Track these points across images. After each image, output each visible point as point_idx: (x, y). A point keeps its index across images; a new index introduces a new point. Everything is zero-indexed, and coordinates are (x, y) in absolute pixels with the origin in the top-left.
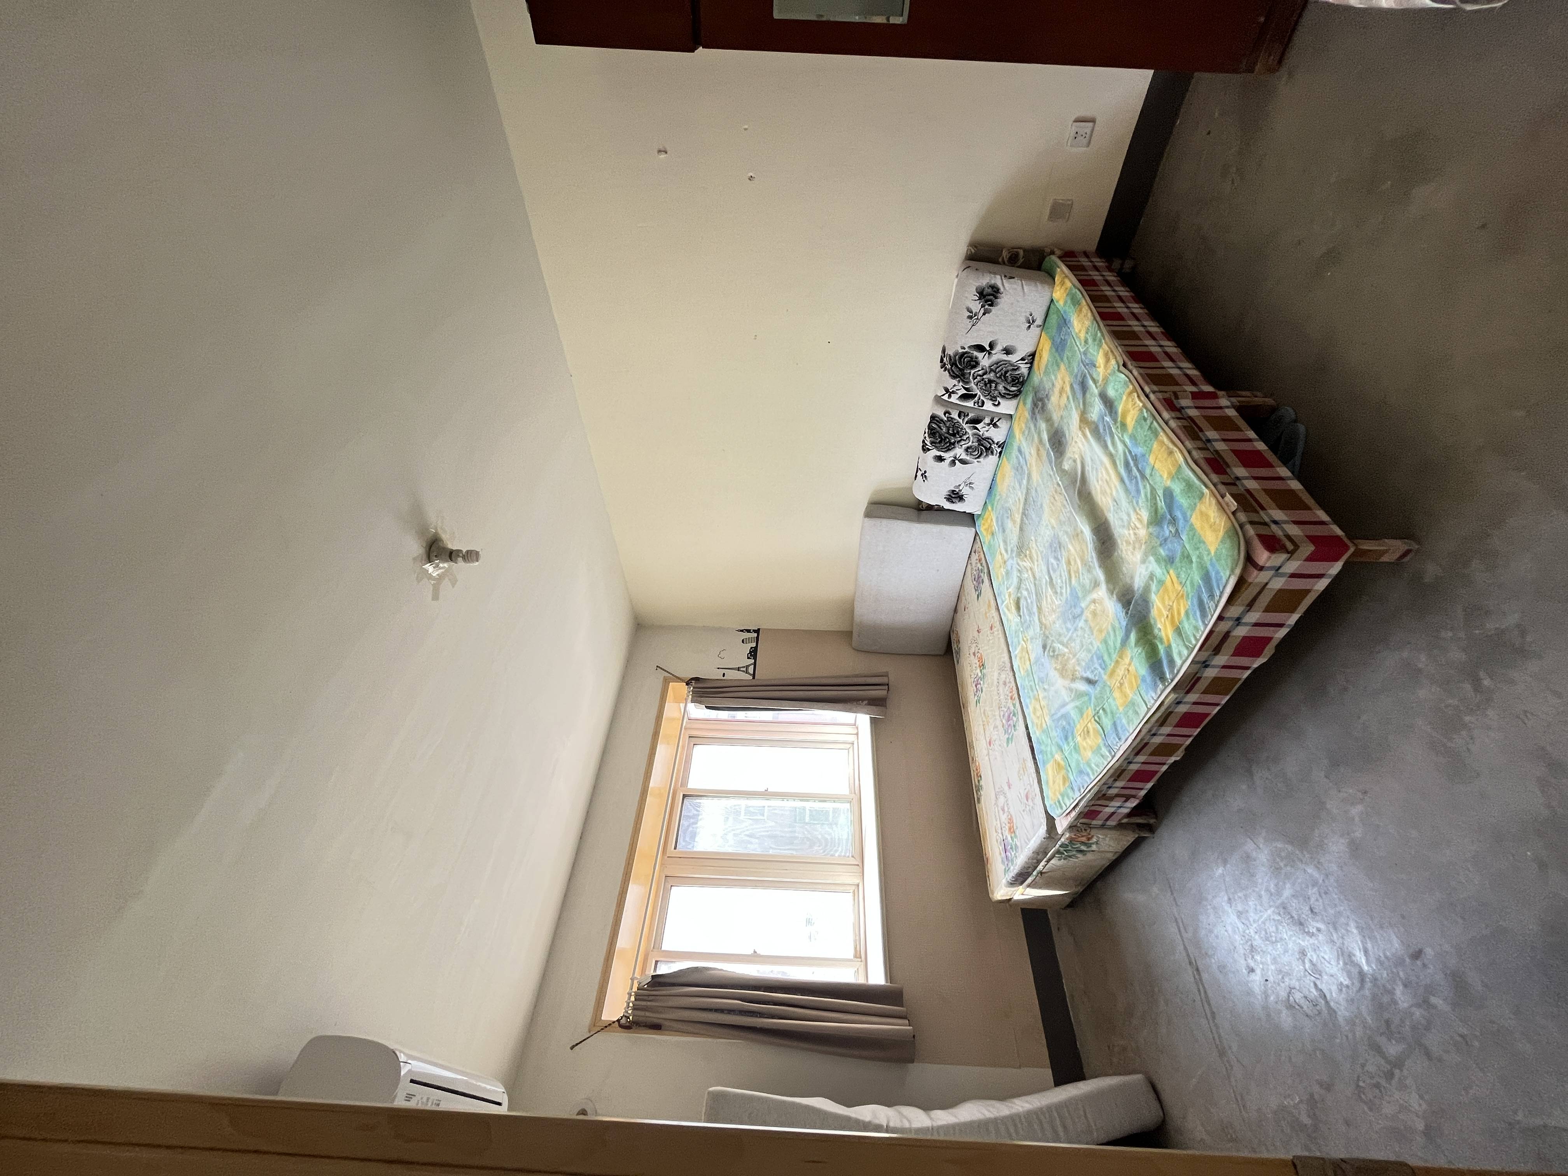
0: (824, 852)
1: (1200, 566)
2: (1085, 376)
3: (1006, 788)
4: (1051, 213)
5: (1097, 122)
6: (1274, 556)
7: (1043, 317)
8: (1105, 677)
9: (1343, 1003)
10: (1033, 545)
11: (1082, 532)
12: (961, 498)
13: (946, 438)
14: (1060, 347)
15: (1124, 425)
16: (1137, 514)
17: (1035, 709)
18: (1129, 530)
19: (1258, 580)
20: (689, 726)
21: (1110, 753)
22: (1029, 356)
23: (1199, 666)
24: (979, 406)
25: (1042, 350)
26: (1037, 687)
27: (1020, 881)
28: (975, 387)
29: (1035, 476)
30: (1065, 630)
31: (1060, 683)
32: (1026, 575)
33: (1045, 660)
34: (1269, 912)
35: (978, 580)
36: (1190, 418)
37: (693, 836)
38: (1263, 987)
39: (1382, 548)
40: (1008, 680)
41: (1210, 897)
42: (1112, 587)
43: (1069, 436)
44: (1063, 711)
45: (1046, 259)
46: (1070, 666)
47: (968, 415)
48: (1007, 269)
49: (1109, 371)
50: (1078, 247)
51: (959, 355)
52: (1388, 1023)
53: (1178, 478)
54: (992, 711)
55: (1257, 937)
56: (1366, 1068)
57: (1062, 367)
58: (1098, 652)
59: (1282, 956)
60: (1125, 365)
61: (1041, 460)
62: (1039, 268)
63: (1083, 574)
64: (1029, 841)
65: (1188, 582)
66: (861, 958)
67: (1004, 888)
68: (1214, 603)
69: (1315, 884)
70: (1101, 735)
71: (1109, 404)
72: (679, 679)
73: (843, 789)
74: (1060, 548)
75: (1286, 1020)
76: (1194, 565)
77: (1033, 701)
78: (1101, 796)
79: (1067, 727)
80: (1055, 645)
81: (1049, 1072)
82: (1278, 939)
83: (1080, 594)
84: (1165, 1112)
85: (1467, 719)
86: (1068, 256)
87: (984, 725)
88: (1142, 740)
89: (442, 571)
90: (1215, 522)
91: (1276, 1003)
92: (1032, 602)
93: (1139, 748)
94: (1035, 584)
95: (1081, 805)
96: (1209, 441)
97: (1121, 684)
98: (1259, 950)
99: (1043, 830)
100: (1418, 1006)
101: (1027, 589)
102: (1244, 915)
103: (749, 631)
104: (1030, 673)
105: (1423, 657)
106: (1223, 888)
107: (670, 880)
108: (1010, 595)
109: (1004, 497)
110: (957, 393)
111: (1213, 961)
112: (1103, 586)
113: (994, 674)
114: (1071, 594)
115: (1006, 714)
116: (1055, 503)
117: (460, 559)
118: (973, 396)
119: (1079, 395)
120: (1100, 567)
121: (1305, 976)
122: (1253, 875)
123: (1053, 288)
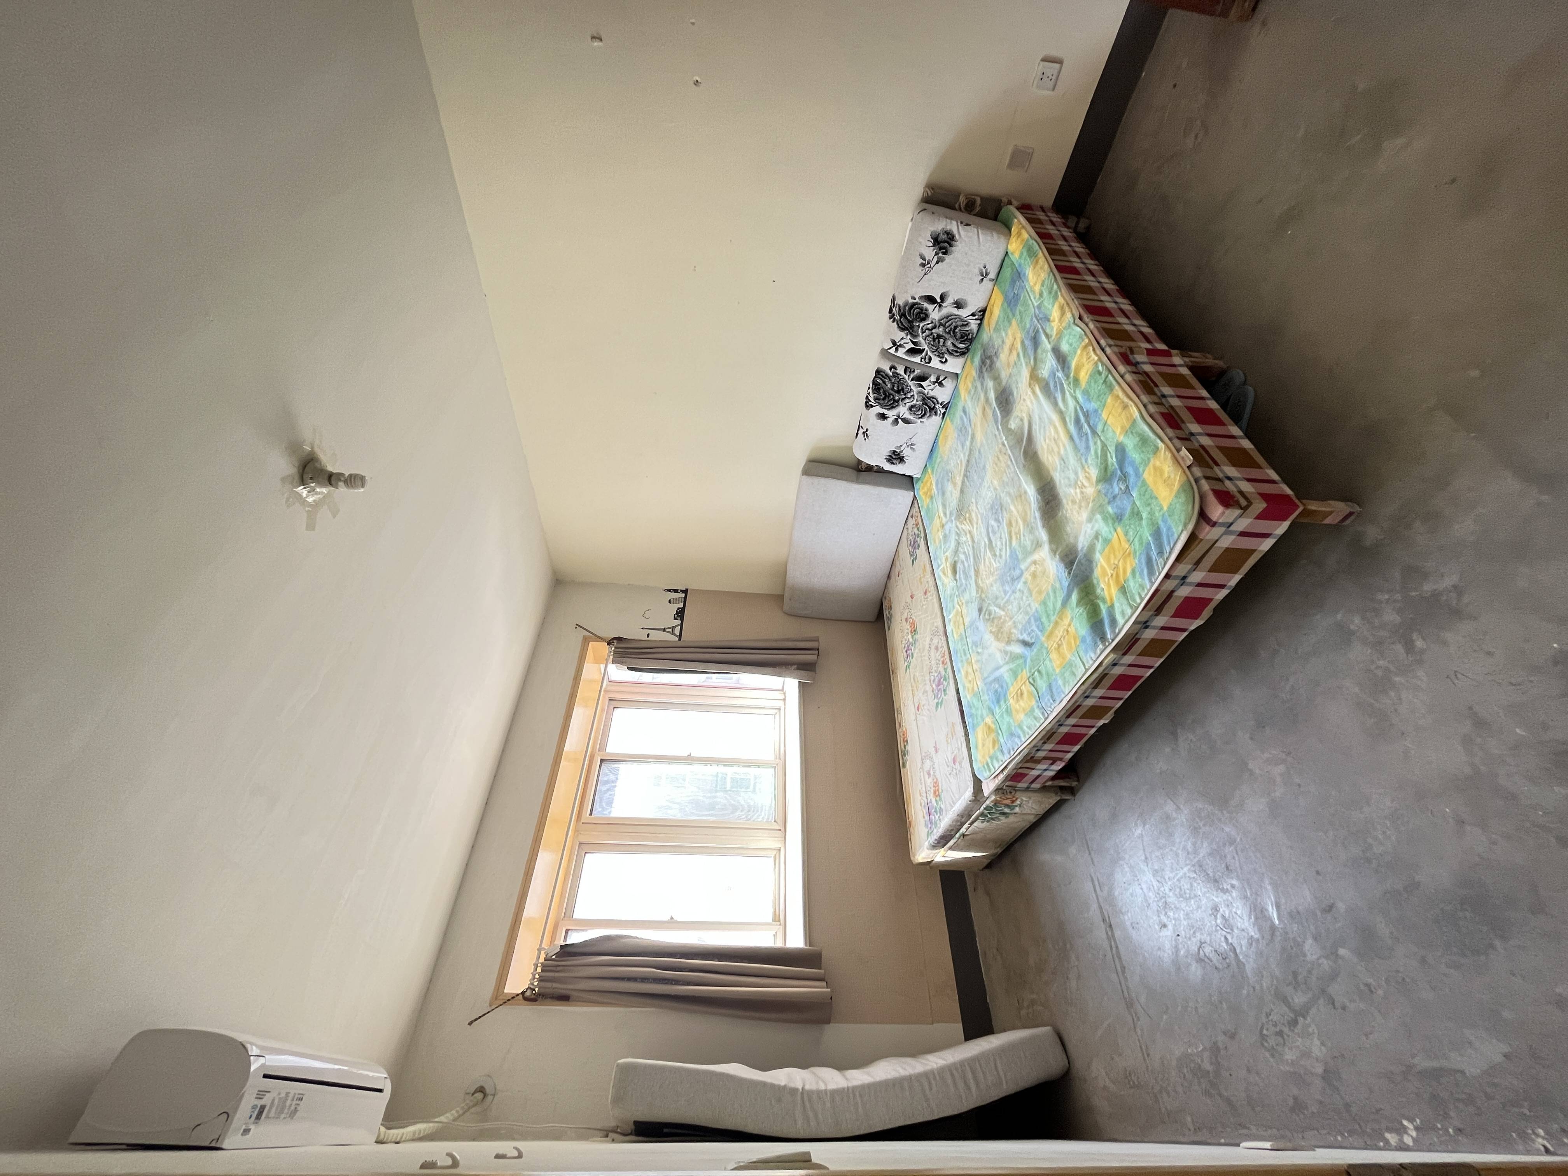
0: (746, 817)
1: (1150, 523)
2: (1038, 331)
3: (933, 751)
4: (1011, 161)
5: (1064, 65)
6: (1228, 511)
7: (997, 271)
8: (1043, 639)
9: (1253, 956)
10: (973, 507)
11: (1026, 492)
12: (901, 459)
13: (890, 394)
14: (1012, 302)
15: (1076, 381)
16: (1086, 472)
17: (967, 672)
18: (1076, 488)
19: (1208, 537)
20: (610, 688)
21: (1043, 714)
22: (980, 311)
23: (1140, 626)
24: (926, 363)
25: (993, 305)
26: (971, 651)
27: (942, 844)
28: (923, 341)
29: (979, 436)
30: (1002, 593)
31: (994, 647)
32: (964, 539)
33: (981, 625)
34: (1185, 869)
35: (914, 545)
36: (1146, 374)
37: (610, 803)
38: (1174, 942)
39: (1328, 509)
40: (940, 645)
41: (1127, 856)
42: (1054, 547)
43: (1017, 394)
44: (997, 674)
45: (1003, 209)
46: (1006, 629)
47: (914, 371)
48: (966, 217)
49: (1064, 325)
50: (1034, 201)
51: (909, 305)
52: (1295, 974)
53: (1132, 433)
54: (923, 676)
55: (1171, 894)
56: (1270, 1018)
57: (1014, 322)
58: (1036, 614)
59: (1195, 912)
60: (1080, 318)
61: (986, 419)
62: (995, 218)
63: (1024, 535)
64: (954, 804)
65: (1136, 540)
66: (779, 921)
67: (926, 850)
68: (1164, 559)
69: (1232, 842)
70: (1035, 697)
71: (1062, 359)
72: (601, 639)
73: (769, 755)
74: (1001, 509)
75: (1195, 972)
76: (1144, 522)
77: (965, 664)
78: (1030, 759)
79: (1000, 690)
80: (991, 608)
81: (959, 1027)
82: (1192, 896)
83: (1020, 556)
84: (1070, 1060)
85: (1397, 679)
86: (1024, 208)
87: (912, 690)
88: (1076, 702)
89: (319, 496)
90: (1169, 477)
91: (1186, 956)
92: (969, 566)
93: (1071, 711)
94: (973, 547)
95: (1010, 767)
96: (1164, 396)
97: (1059, 646)
98: (1173, 906)
99: (969, 793)
100: (1327, 957)
101: (964, 553)
102: (1160, 874)
103: (676, 591)
104: (963, 638)
105: (1357, 620)
106: (1141, 847)
107: (584, 847)
108: (947, 559)
109: (945, 460)
110: (904, 347)
111: (1126, 918)
112: (1046, 547)
113: (926, 638)
114: (1011, 556)
115: (937, 680)
116: (999, 464)
117: (341, 484)
118: (920, 351)
119: (1031, 352)
120: (1044, 526)
121: (1217, 931)
122: (1171, 835)
123: (1009, 239)
